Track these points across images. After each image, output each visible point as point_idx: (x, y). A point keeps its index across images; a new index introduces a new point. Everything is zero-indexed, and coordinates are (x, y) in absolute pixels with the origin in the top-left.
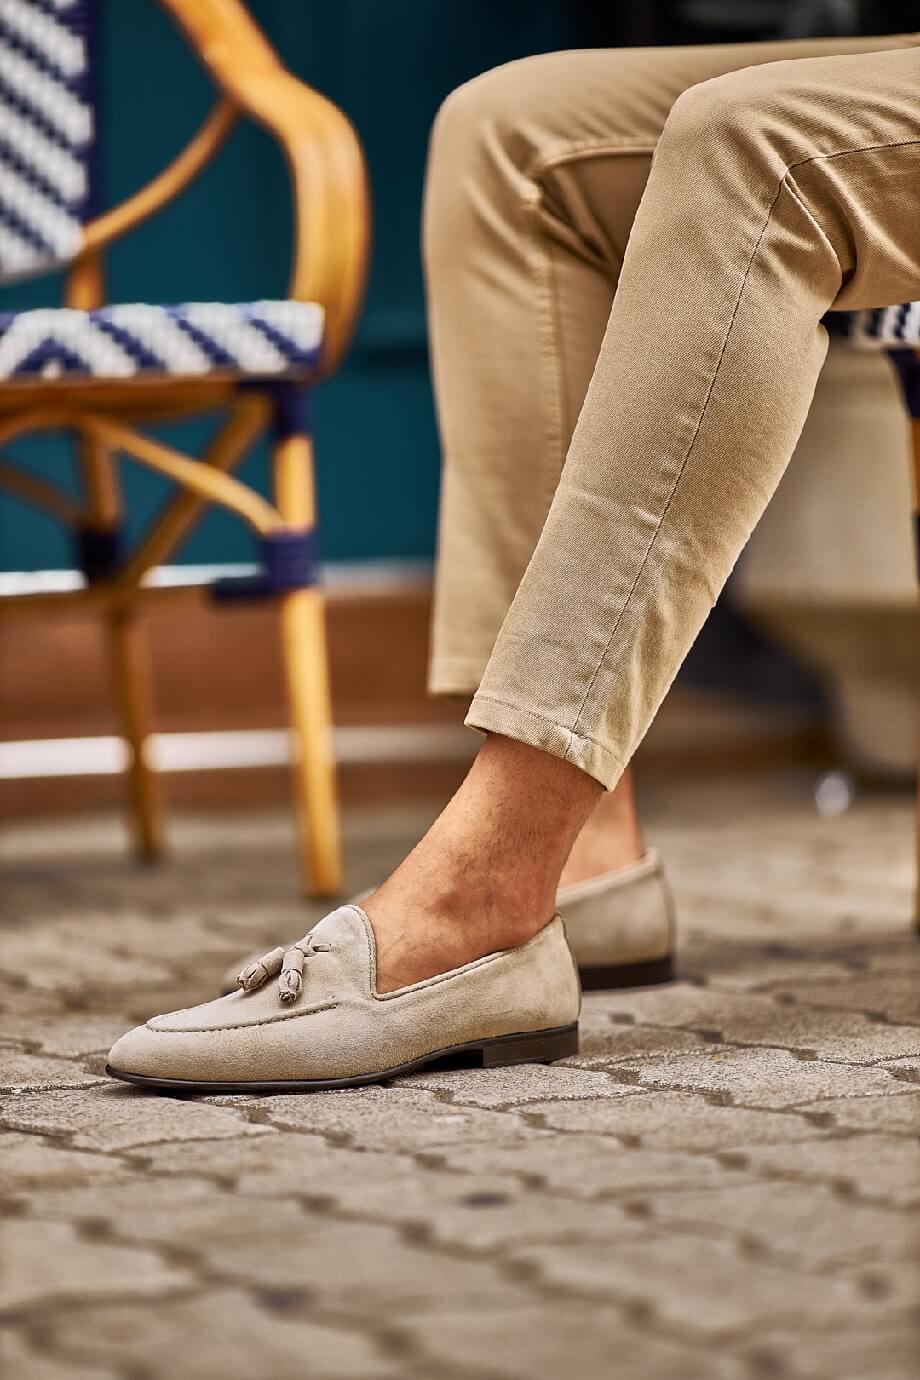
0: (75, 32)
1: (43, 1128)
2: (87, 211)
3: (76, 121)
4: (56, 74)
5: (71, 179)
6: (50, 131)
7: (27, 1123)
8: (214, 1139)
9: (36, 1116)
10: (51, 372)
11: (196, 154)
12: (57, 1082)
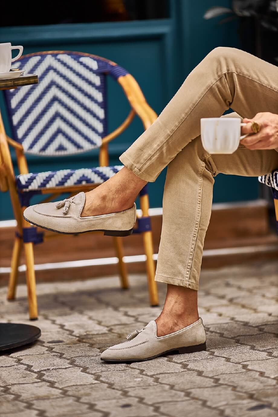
0: (100, 91)
1: (50, 381)
2: (103, 135)
3: (101, 113)
4: (96, 101)
5: (100, 127)
6: (95, 116)
7: (48, 379)
8: (85, 385)
9: (51, 377)
10: (84, 183)
11: (127, 121)
12: (60, 367)
